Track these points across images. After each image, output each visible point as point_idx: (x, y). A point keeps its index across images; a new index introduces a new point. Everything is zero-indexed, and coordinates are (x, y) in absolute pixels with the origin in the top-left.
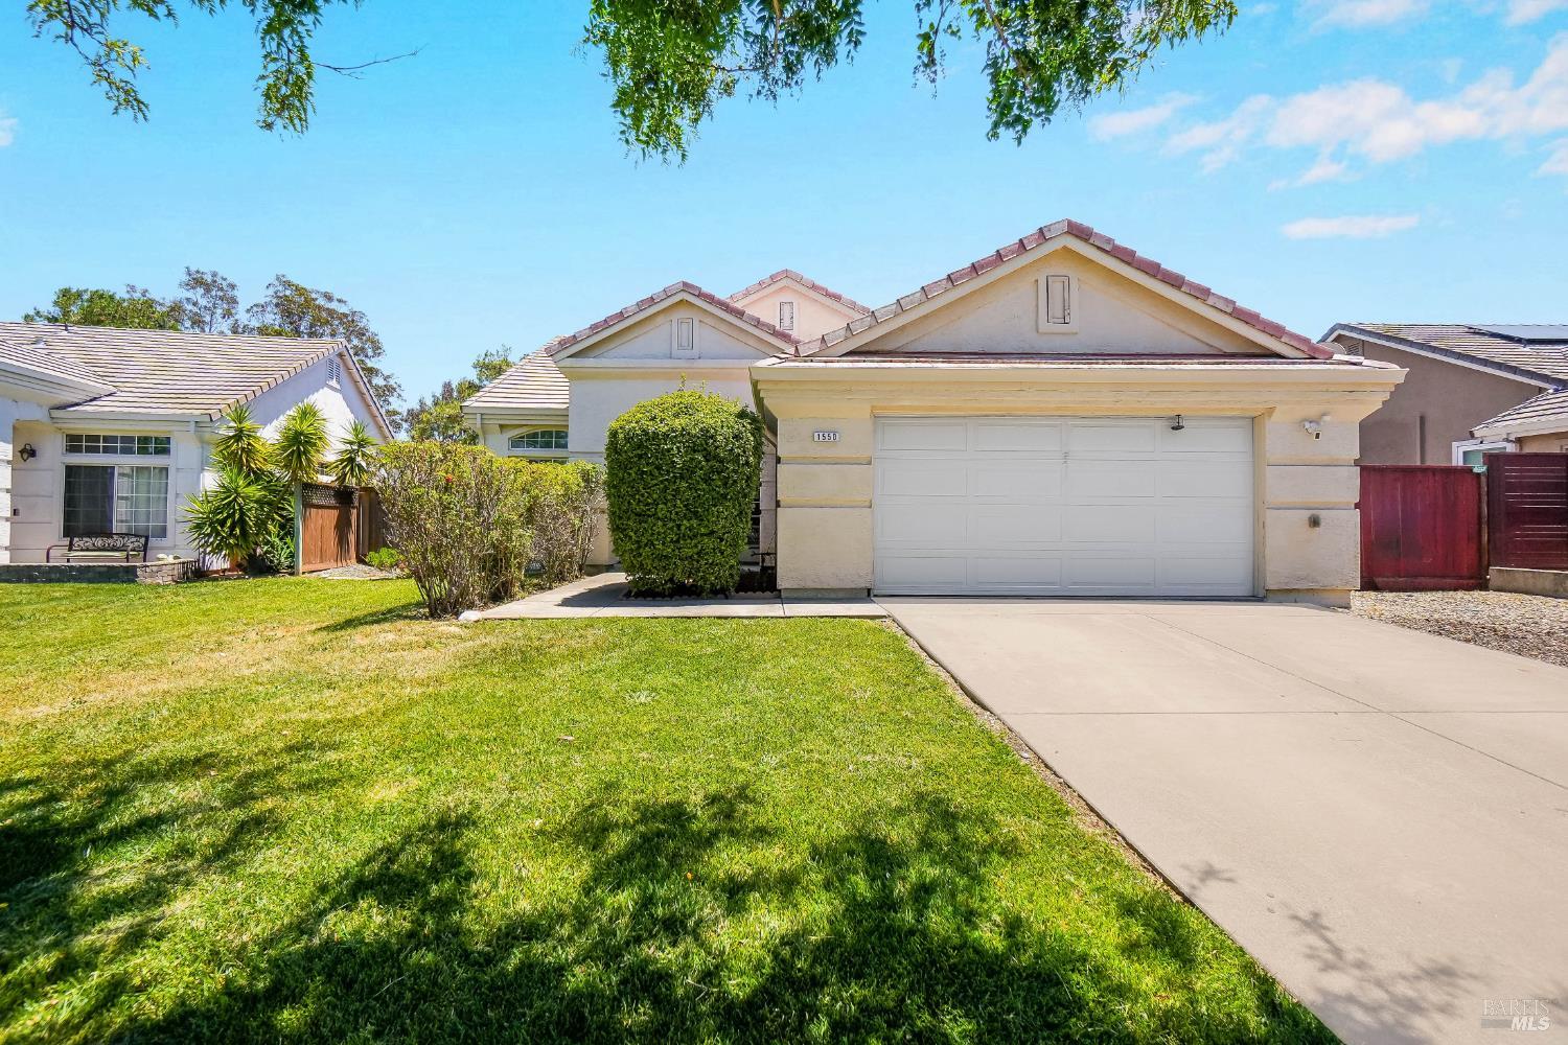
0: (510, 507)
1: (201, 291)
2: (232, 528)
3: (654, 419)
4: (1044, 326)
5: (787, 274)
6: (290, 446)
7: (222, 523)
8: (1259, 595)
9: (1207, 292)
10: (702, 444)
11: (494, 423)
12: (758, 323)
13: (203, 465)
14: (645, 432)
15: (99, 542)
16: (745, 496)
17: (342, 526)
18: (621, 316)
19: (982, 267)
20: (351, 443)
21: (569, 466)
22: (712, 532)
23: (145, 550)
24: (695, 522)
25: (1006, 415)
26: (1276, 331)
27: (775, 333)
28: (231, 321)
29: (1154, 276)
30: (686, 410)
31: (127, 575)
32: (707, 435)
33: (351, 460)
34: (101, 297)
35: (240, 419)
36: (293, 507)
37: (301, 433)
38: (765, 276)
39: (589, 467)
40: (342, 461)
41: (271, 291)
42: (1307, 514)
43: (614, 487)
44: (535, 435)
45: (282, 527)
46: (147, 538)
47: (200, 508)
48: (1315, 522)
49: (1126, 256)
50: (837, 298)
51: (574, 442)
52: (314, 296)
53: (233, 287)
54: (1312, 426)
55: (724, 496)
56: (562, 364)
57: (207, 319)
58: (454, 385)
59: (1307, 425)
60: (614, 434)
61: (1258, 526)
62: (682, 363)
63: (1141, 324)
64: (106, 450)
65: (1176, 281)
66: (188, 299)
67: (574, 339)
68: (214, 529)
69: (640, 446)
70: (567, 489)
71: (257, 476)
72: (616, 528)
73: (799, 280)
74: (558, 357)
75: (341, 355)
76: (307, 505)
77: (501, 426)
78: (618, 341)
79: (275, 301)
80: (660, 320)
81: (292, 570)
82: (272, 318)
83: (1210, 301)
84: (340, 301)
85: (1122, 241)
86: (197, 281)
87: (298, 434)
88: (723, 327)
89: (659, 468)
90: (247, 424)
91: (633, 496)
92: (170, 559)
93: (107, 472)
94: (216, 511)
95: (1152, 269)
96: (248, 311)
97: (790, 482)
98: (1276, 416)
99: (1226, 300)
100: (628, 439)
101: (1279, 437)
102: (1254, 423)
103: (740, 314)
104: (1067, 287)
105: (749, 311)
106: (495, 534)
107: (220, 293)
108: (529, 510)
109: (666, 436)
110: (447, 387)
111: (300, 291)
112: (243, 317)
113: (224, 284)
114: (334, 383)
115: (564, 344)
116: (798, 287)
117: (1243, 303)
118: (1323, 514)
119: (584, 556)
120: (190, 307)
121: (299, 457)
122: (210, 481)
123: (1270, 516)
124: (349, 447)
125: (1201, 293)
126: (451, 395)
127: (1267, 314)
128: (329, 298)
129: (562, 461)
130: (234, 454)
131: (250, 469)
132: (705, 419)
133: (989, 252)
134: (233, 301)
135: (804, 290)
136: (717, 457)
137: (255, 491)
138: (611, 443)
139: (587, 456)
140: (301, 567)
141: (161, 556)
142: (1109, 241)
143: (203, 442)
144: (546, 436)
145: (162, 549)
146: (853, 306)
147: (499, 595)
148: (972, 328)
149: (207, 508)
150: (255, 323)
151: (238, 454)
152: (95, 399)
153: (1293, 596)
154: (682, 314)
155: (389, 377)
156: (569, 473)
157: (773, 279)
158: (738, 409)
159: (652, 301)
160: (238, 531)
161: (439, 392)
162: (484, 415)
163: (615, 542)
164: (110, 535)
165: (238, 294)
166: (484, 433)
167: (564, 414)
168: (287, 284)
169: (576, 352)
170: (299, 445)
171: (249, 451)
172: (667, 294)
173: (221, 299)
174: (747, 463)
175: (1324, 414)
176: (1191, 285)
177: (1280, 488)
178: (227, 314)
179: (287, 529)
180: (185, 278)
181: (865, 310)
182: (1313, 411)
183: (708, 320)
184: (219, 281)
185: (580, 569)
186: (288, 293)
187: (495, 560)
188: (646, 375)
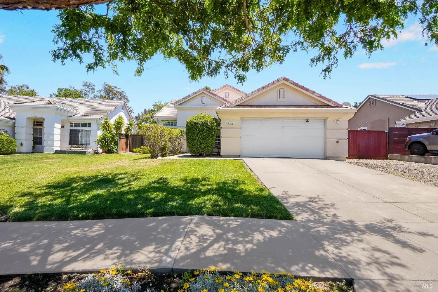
0: (167, 138)
1: (87, 87)
2: (105, 143)
3: (195, 120)
4: (279, 99)
5: (227, 85)
6: (117, 125)
7: (103, 142)
8: (326, 158)
9: (314, 92)
10: (205, 125)
11: (160, 120)
12: (220, 97)
13: (98, 129)
14: (194, 122)
15: (77, 146)
16: (214, 135)
17: (127, 143)
18: (189, 96)
19: (265, 87)
20: (129, 125)
21: (178, 129)
22: (207, 143)
23: (86, 148)
24: (204, 141)
25: (270, 119)
26: (330, 101)
27: (224, 100)
28: (93, 94)
29: (303, 89)
30: (202, 117)
31: (84, 153)
32: (206, 123)
33: (129, 128)
34: (67, 90)
35: (107, 119)
36: (117, 139)
37: (119, 122)
38: (222, 86)
39: (182, 130)
40: (127, 128)
41: (103, 87)
42: (336, 140)
43: (187, 134)
44: (169, 123)
45: (114, 143)
46: (86, 145)
47: (98, 139)
48: (338, 142)
49: (296, 85)
50: (239, 91)
51: (178, 125)
52: (113, 88)
53: (94, 86)
54: (337, 121)
55: (210, 135)
56: (176, 107)
57: (88, 94)
58: (147, 110)
59: (336, 121)
60: (187, 123)
61: (325, 142)
62: (202, 107)
63: (300, 99)
64: (75, 126)
65: (307, 90)
66: (84, 89)
67: (179, 101)
68: (102, 143)
69: (193, 125)
70: (177, 134)
71: (110, 132)
72: (188, 142)
73: (230, 87)
74: (175, 105)
75: (124, 104)
76: (120, 138)
77: (162, 121)
78: (188, 102)
79: (104, 89)
80: (198, 97)
81: (117, 152)
82: (103, 93)
83: (315, 94)
84: (119, 89)
85: (295, 81)
86: (86, 85)
87: (119, 123)
88: (212, 98)
89: (196, 130)
90: (108, 120)
91: (191, 135)
92: (91, 150)
93: (78, 131)
94: (102, 139)
95: (302, 87)
96: (97, 92)
97: (223, 133)
98: (329, 119)
99: (319, 94)
100: (190, 123)
101: (330, 123)
102: (325, 120)
103: (216, 95)
104: (284, 91)
105: (218, 95)
106: (163, 143)
107: (91, 87)
108: (170, 138)
109: (198, 123)
110: (145, 111)
111: (110, 86)
112: (96, 93)
113: (92, 85)
114: (123, 110)
115: (176, 102)
116: (230, 88)
117: (322, 95)
118: (339, 140)
119: (180, 150)
120: (84, 91)
121: (119, 128)
122: (100, 133)
123: (328, 141)
124: (128, 125)
125: (313, 92)
126: (146, 112)
127: (327, 97)
128: (116, 88)
129: (176, 128)
130: (105, 127)
131: (109, 130)
132: (206, 119)
133: (266, 84)
134: (94, 89)
135: (231, 89)
136: (208, 127)
137: (109, 135)
138: (187, 125)
139: (181, 128)
140: (119, 152)
141: (89, 149)
142: (293, 81)
143: (98, 124)
144: (172, 123)
145: (89, 148)
146: (243, 92)
147: (164, 156)
148: (263, 100)
149: (100, 138)
150: (99, 95)
151: (106, 127)
152: (75, 115)
153: (333, 158)
154: (203, 95)
155: (131, 108)
156: (178, 131)
157: (224, 87)
158: (213, 117)
159: (196, 92)
160: (106, 144)
161: (143, 112)
162: (158, 118)
163: (188, 145)
164: (79, 145)
165: (95, 87)
166: (158, 122)
167: (176, 118)
168: (107, 85)
169: (179, 104)
170: (119, 125)
171: (108, 126)
172: (199, 91)
173: (91, 89)
174: (214, 129)
175: (340, 119)
176: (310, 91)
177: (329, 134)
178: (93, 93)
179: (116, 143)
180: (83, 84)
181: (245, 93)
182: (337, 118)
183: (208, 97)
184: (91, 84)
185: (180, 153)
186: (107, 87)
187: (163, 149)
188: (195, 109)
